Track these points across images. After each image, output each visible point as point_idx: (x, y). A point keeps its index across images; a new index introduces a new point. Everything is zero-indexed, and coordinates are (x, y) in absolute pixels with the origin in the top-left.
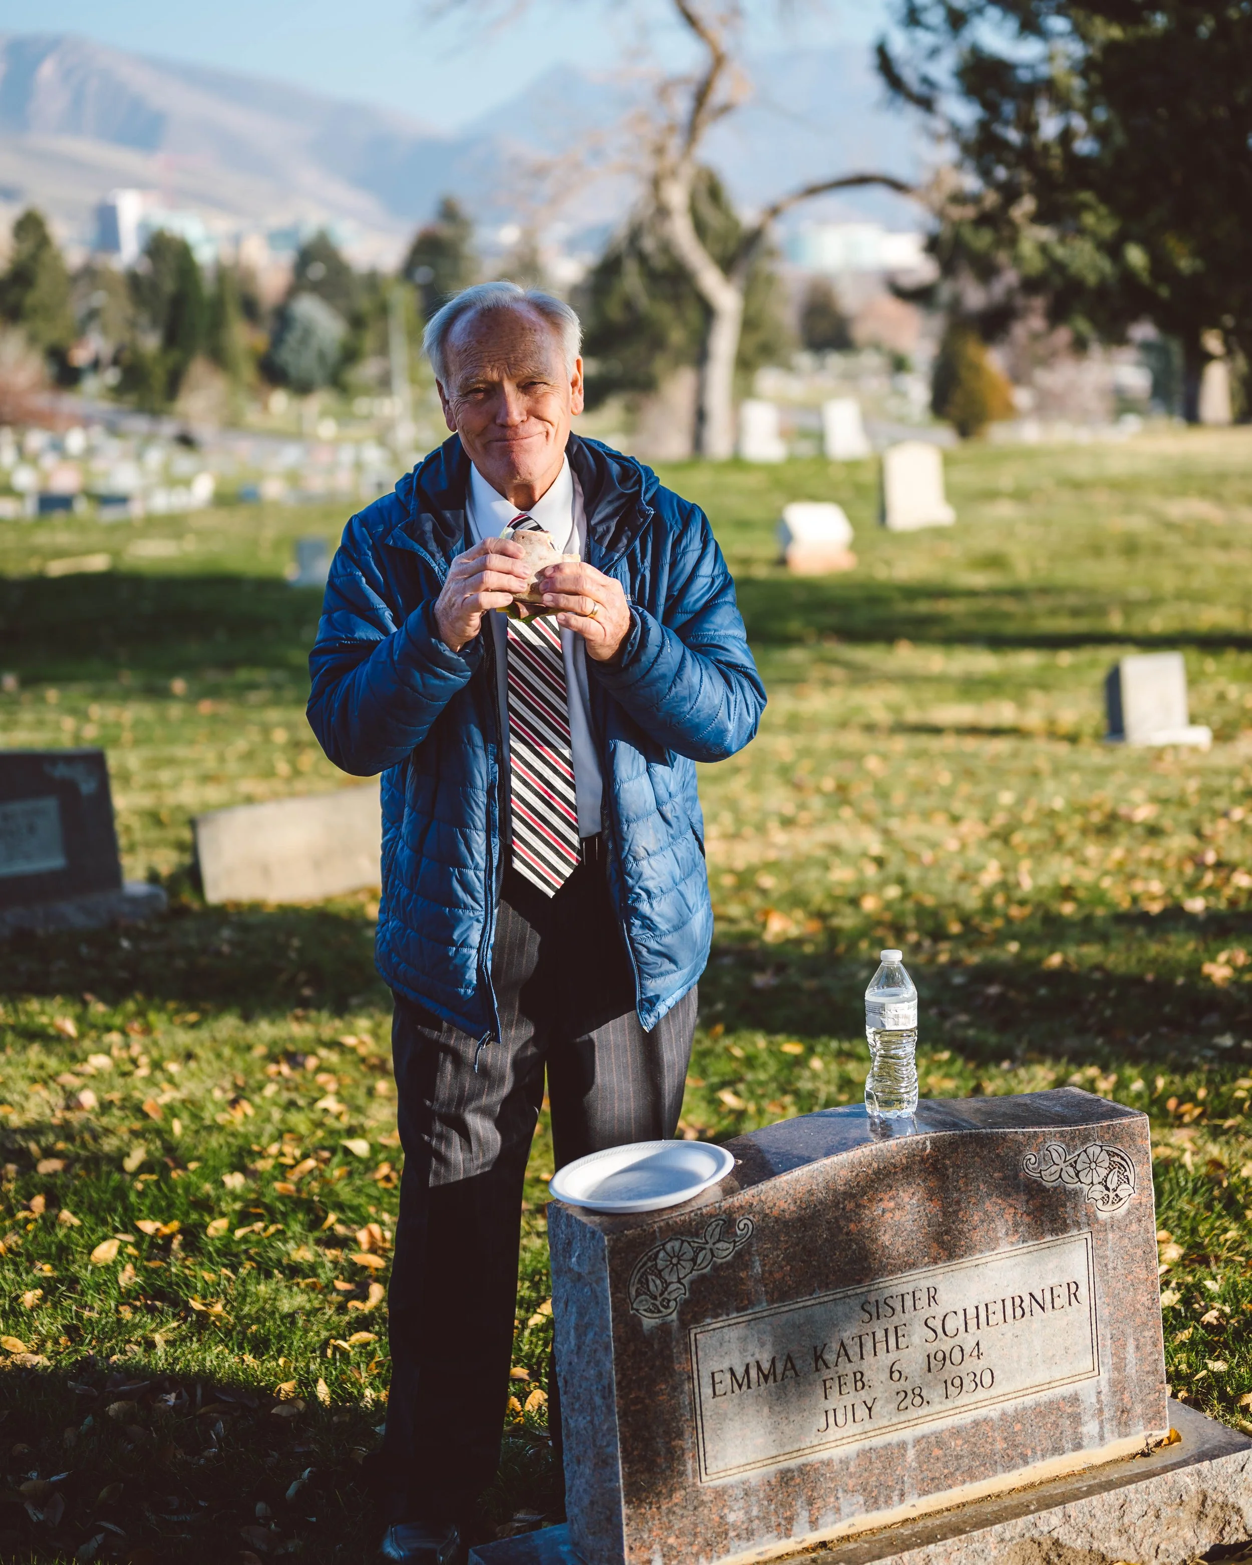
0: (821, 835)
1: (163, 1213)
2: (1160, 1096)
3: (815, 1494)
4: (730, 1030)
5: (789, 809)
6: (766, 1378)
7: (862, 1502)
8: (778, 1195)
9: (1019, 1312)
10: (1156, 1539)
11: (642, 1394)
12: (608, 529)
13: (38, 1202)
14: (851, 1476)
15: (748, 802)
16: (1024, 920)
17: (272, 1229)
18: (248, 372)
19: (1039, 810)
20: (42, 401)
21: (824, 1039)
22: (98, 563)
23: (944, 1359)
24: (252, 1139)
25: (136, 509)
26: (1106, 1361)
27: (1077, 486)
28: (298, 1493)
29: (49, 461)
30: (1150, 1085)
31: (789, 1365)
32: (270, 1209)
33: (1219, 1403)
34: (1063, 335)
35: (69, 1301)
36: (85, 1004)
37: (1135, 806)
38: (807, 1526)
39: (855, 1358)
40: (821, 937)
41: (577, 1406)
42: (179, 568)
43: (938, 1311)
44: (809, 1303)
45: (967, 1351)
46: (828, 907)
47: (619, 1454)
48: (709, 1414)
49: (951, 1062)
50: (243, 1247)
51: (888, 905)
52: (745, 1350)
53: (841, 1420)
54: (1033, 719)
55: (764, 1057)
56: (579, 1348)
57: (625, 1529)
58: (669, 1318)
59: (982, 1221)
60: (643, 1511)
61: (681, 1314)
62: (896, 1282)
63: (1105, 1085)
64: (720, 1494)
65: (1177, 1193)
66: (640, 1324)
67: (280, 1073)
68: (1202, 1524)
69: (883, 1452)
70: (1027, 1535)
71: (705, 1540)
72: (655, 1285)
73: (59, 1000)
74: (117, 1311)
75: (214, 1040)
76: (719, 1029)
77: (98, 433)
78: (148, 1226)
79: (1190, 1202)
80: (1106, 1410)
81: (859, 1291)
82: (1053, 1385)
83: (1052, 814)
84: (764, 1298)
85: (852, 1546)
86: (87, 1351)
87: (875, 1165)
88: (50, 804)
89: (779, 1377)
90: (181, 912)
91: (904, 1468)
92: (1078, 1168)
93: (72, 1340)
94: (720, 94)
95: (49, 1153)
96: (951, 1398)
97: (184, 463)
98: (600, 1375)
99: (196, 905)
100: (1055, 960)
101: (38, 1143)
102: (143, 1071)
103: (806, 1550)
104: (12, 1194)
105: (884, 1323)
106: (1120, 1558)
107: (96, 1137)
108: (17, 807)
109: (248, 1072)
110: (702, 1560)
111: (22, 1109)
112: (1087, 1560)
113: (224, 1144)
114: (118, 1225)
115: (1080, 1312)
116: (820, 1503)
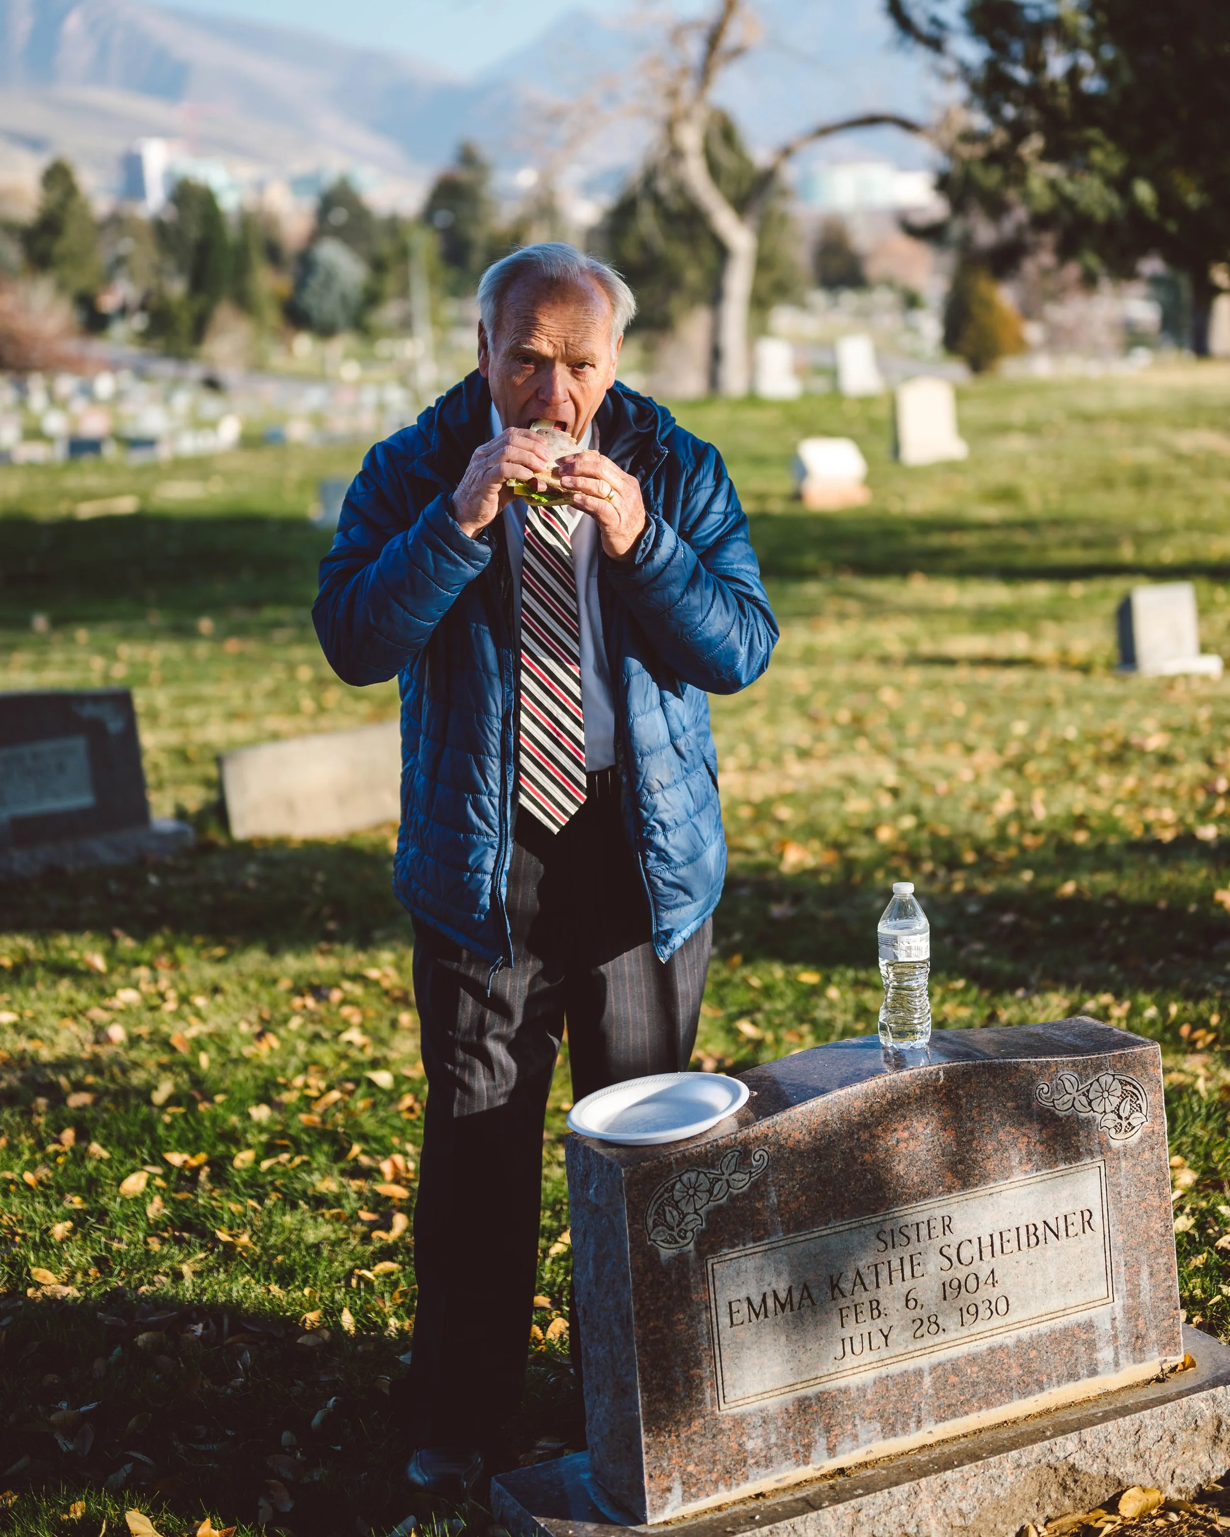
0: (837, 767)
1: (191, 1145)
2: (1174, 1023)
3: (833, 1422)
4: (747, 960)
5: (805, 741)
6: (783, 1307)
7: (879, 1429)
8: (793, 1126)
9: (1033, 1240)
10: (1172, 1464)
11: (660, 1323)
13: (68, 1135)
14: (868, 1403)
15: (765, 734)
16: (1038, 849)
17: (297, 1160)
18: (272, 316)
19: (1052, 740)
20: (71, 346)
21: (841, 968)
22: (126, 505)
23: (959, 1287)
24: (278, 1072)
25: (164, 452)
26: (1120, 1287)
27: (1088, 419)
28: (323, 1421)
29: (79, 406)
30: (1164, 1011)
31: (806, 1294)
32: (295, 1141)
34: (1073, 271)
35: (99, 1233)
36: (114, 939)
37: (1147, 735)
38: (825, 1453)
39: (871, 1287)
40: (837, 868)
41: (596, 1336)
42: (207, 509)
43: (953, 1239)
44: (825, 1233)
45: (982, 1279)
46: (844, 838)
47: (638, 1384)
48: (726, 1343)
49: (966, 990)
50: (269, 1178)
51: (903, 835)
52: (762, 1280)
53: (857, 1348)
54: (1046, 649)
55: (782, 986)
56: (598, 1278)
57: (644, 1457)
58: (687, 1248)
59: (996, 1151)
60: (662, 1439)
61: (698, 1244)
62: (911, 1211)
63: (1119, 1012)
64: (739, 1421)
65: (1190, 1119)
66: (658, 1254)
67: (305, 1007)
68: (1217, 1449)
69: (899, 1380)
70: (1043, 1461)
71: (724, 1467)
72: (672, 1216)
73: (88, 936)
74: (146, 1243)
75: (240, 974)
76: (737, 959)
77: (126, 378)
78: (176, 1158)
79: (1204, 1127)
80: (1121, 1336)
81: (874, 1220)
82: (1068, 1311)
83: (1065, 743)
84: (780, 1228)
85: (870, 1472)
86: (116, 1282)
87: (889, 1096)
88: (79, 744)
89: (796, 1306)
90: (207, 848)
91: (921, 1395)
92: (1091, 1097)
93: (101, 1271)
94: (732, 37)
95: (79, 1087)
96: (966, 1326)
97: (210, 405)
98: (619, 1305)
99: (222, 841)
100: (1069, 888)
101: (68, 1077)
102: (171, 1005)
103: (824, 1476)
104: (42, 1128)
105: (900, 1252)
106: (1136, 1483)
107: (124, 1071)
108: (46, 747)
109: (274, 1006)
110: (721, 1487)
111: (52, 1044)
112: (1104, 1486)
113: (250, 1077)
114: (146, 1157)
115: (1094, 1240)
116: (837, 1430)
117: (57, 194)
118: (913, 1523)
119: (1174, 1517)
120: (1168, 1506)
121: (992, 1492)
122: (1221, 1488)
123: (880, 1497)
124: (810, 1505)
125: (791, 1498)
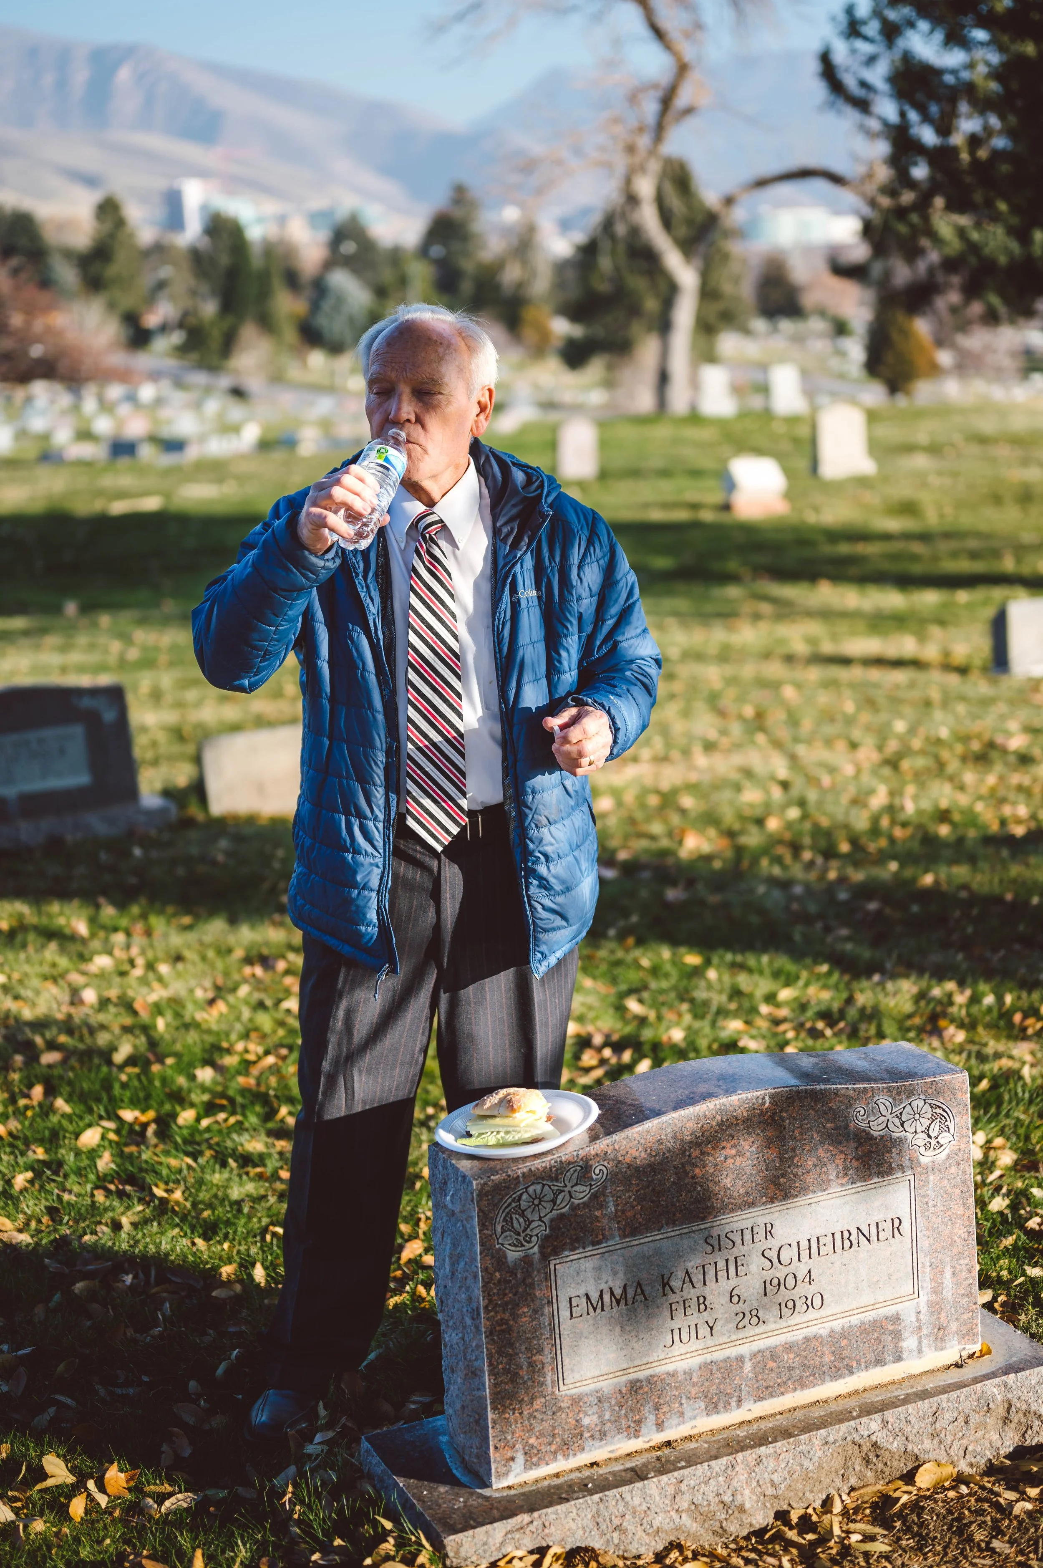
0: (737, 759)
1: (141, 1102)
2: (1008, 1011)
3: (661, 1401)
4: (641, 942)
5: (712, 735)
6: (618, 1302)
7: (703, 1407)
8: (631, 1144)
9: (847, 1244)
10: (965, 1442)
11: (507, 1316)
12: (512, 529)
13: (38, 1091)
14: (694, 1385)
15: (678, 727)
16: (904, 841)
17: (232, 1120)
18: (290, 335)
19: (927, 739)
20: (118, 359)
21: (720, 951)
22: (151, 504)
23: (779, 1284)
24: (223, 1036)
25: (192, 453)
26: (925, 1285)
27: (983, 440)
28: (226, 1372)
29: (124, 410)
30: (1000, 999)
31: (639, 1291)
32: (232, 1101)
33: (1034, 1308)
34: (976, 308)
35: (53, 1185)
36: (98, 907)
37: (1009, 734)
38: (654, 1427)
39: (699, 1285)
40: (729, 854)
41: (451, 1324)
42: (221, 509)
43: (775, 1243)
44: (658, 1237)
45: (800, 1277)
46: (737, 826)
47: (486, 1368)
48: (566, 1333)
49: (829, 973)
50: (207, 1136)
51: (789, 825)
52: (600, 1279)
53: (685, 1338)
54: (931, 652)
55: (668, 967)
56: (453, 1274)
57: (491, 1431)
58: (531, 1251)
59: (815, 1166)
60: (507, 1415)
61: (542, 1247)
62: (736, 1219)
63: (961, 998)
64: (576, 1401)
65: (1014, 1103)
66: (505, 1257)
67: (254, 975)
68: (1007, 1428)
69: (722, 1365)
70: (849, 1439)
71: (563, 1440)
72: (518, 1222)
73: (76, 903)
74: (92, 1195)
75: (201, 943)
76: (631, 941)
77: (165, 385)
78: (128, 1115)
79: (1025, 1112)
80: (924, 1327)
81: (702, 1227)
82: (877, 1306)
83: (939, 741)
84: (617, 1233)
85: (693, 1445)
86: (65, 1230)
87: (719, 1118)
88: (78, 731)
89: (630, 1301)
90: (188, 823)
91: (741, 1378)
92: (904, 1119)
93: (53, 1220)
94: (682, 99)
95: (52, 1046)
96: (784, 1318)
97: (236, 412)
98: (470, 1299)
99: (200, 817)
100: (928, 879)
101: (43, 1036)
102: (138, 972)
103: (653, 1448)
104: (16, 1083)
105: (725, 1254)
106: (932, 1458)
107: (92, 1031)
108: (49, 733)
109: (227, 974)
110: (560, 1457)
111: (34, 1005)
112: (903, 1460)
113: (198, 1041)
114: (103, 1113)
115: (903, 1244)
116: (665, 1408)
117: (108, 226)
118: (729, 1493)
119: (964, 1489)
120: (960, 1479)
121: (802, 1465)
122: (1008, 1462)
123: (701, 1470)
124: (638, 1475)
125: (621, 1467)
